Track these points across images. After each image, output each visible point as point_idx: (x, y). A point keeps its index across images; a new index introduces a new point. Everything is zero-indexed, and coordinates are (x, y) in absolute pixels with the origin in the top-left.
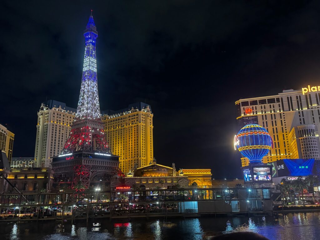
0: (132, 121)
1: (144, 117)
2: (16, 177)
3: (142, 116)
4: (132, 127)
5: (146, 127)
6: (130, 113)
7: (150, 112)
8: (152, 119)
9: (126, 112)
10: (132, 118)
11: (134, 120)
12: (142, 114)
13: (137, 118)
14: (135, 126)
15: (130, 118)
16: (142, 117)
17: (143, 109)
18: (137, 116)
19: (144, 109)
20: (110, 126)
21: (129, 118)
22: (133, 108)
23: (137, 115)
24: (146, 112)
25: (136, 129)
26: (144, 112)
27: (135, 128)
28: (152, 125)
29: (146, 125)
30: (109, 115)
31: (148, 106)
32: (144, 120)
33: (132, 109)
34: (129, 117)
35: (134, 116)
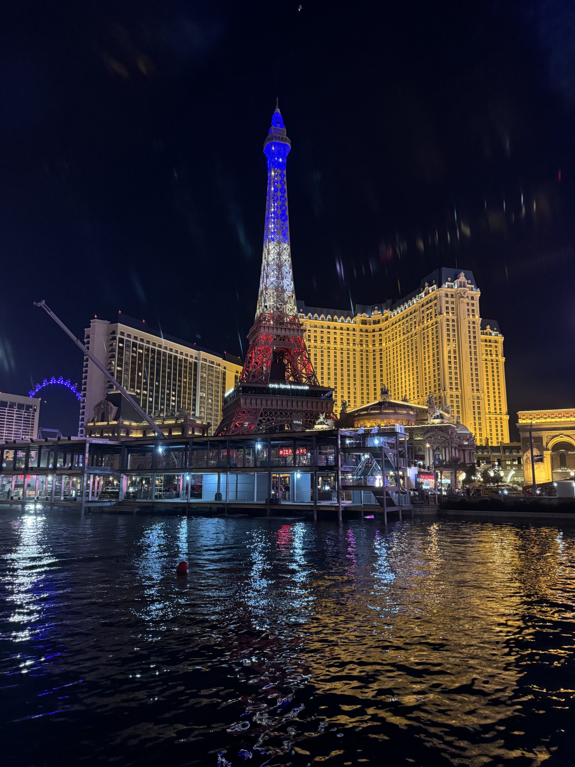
0: (428, 315)
1: (452, 299)
2: (144, 434)
3: (444, 299)
4: (428, 327)
5: (457, 322)
6: (423, 296)
7: (468, 286)
8: (477, 303)
9: (417, 296)
10: (427, 308)
11: (430, 311)
12: (447, 295)
13: (435, 305)
14: (432, 325)
15: (424, 308)
16: (447, 302)
17: (447, 283)
18: (435, 302)
19: (451, 282)
20: (394, 332)
21: (422, 309)
22: (426, 284)
23: (436, 298)
24: (456, 287)
25: (434, 331)
26: (449, 290)
27: (432, 329)
28: (477, 317)
29: (457, 319)
30: (392, 310)
31: (462, 274)
32: (453, 308)
33: (425, 287)
34: (423, 306)
35: (431, 301)
